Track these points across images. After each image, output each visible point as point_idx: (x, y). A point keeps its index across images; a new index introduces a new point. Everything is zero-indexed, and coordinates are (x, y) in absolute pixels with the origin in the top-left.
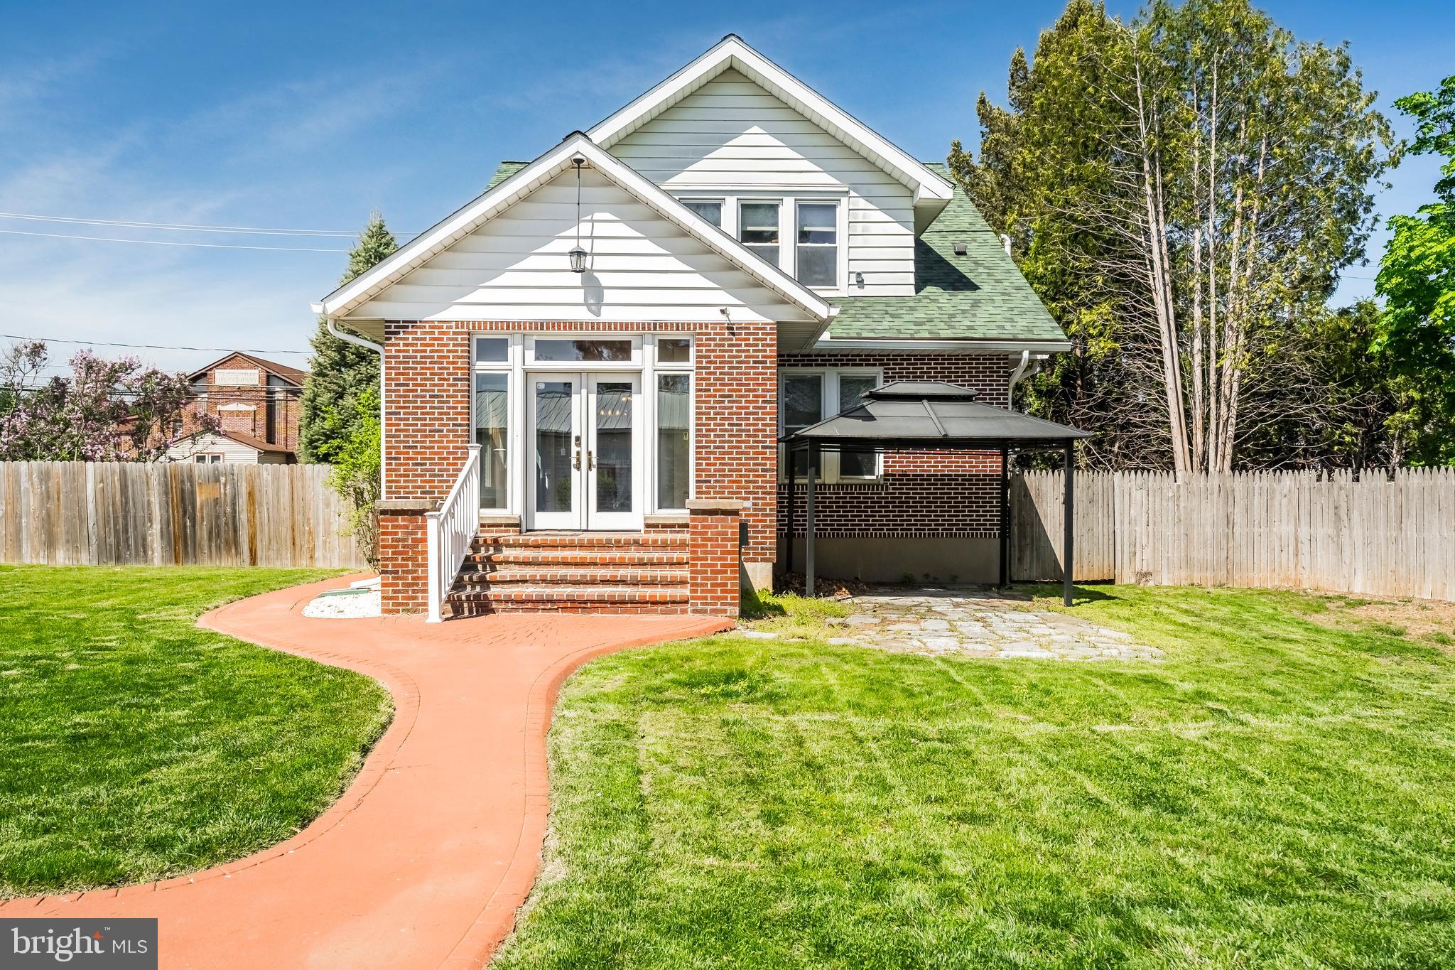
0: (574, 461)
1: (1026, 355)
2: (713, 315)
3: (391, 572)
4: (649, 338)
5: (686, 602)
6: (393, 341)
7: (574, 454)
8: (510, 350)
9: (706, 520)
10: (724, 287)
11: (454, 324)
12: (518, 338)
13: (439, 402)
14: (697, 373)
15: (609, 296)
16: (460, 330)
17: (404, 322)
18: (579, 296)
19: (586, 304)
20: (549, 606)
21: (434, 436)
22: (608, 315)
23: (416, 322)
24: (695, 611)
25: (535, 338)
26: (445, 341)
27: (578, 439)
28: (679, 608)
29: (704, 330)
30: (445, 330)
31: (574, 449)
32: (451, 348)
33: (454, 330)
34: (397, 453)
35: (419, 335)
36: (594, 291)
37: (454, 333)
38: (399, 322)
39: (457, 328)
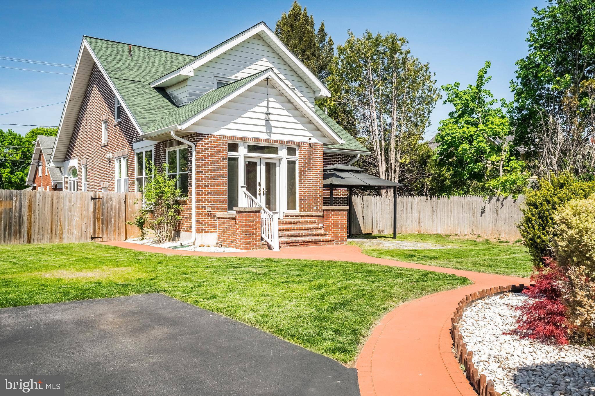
0: (258, 192)
1: (359, 156)
2: (306, 140)
3: (248, 234)
4: (284, 146)
5: (334, 241)
6: (200, 142)
7: (258, 189)
8: (239, 148)
9: (339, 213)
10: (308, 130)
11: (222, 137)
12: (242, 143)
13: (217, 168)
14: (299, 161)
15: (274, 130)
16: (224, 139)
17: (204, 134)
18: (264, 129)
19: (267, 132)
20: (297, 244)
21: (215, 182)
22: (274, 137)
23: (208, 135)
24: (336, 244)
25: (248, 144)
26: (219, 143)
27: (260, 183)
28: (332, 243)
29: (302, 145)
30: (219, 139)
31: (258, 187)
32: (221, 146)
33: (222, 139)
34: (201, 188)
35: (210, 140)
36: (268, 126)
37: (223, 140)
38: (202, 134)
39: (223, 138)
